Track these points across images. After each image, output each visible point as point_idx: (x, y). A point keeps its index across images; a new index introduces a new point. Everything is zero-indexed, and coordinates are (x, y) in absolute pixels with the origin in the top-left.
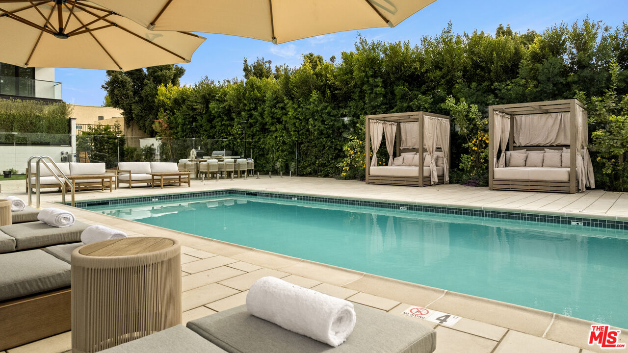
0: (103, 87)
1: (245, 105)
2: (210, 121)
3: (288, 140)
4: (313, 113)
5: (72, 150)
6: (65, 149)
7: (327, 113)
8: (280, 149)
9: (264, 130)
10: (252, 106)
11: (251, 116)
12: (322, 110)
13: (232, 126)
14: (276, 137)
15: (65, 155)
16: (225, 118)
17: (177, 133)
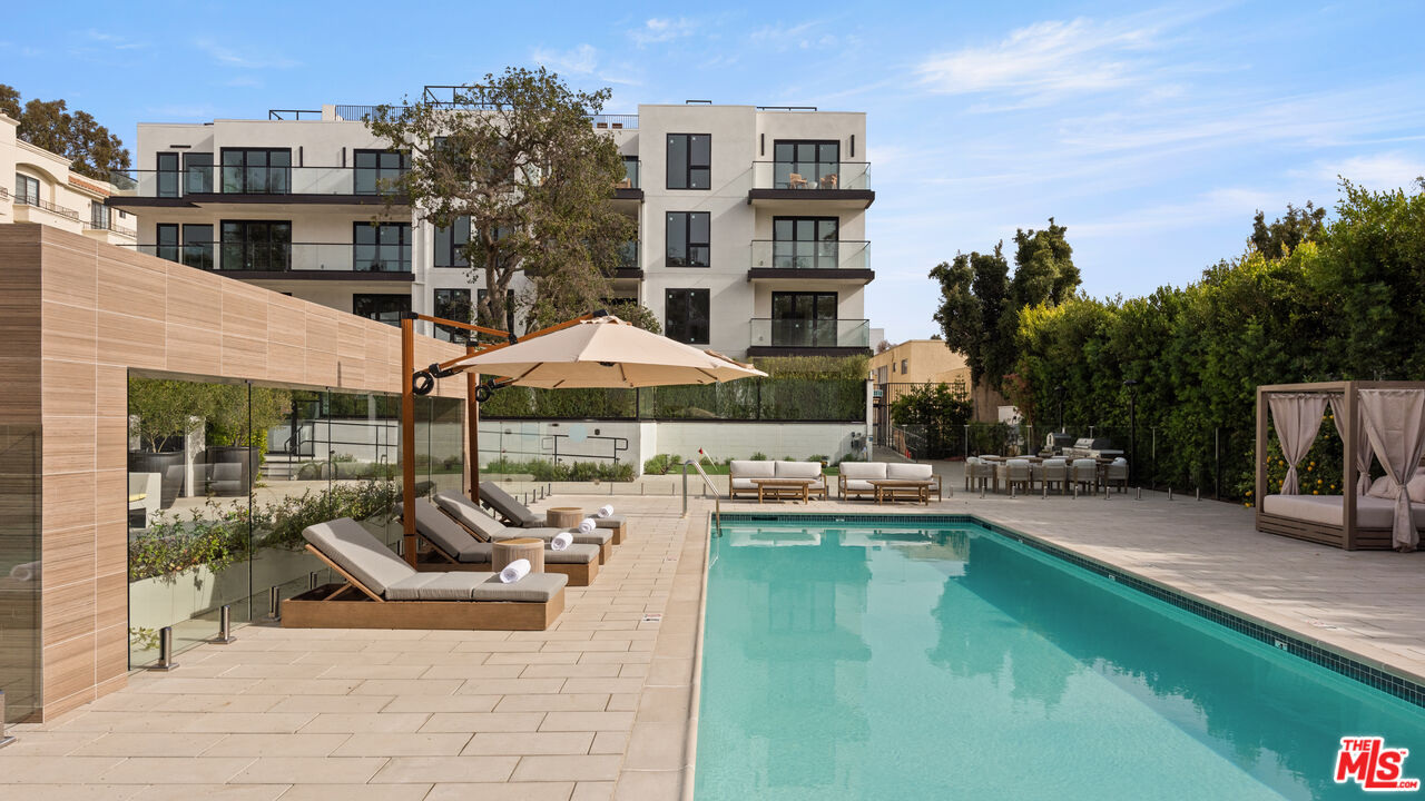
0: (935, 317)
1: (1140, 346)
2: (1087, 376)
3: (1206, 422)
4: (1252, 364)
5: (867, 429)
6: (858, 429)
7: (1278, 364)
8: (1193, 439)
9: (1170, 398)
10: (1153, 348)
11: (1147, 370)
12: (1268, 357)
13: (1118, 388)
14: (1188, 414)
15: (857, 438)
16: (1108, 373)
17: (1040, 399)
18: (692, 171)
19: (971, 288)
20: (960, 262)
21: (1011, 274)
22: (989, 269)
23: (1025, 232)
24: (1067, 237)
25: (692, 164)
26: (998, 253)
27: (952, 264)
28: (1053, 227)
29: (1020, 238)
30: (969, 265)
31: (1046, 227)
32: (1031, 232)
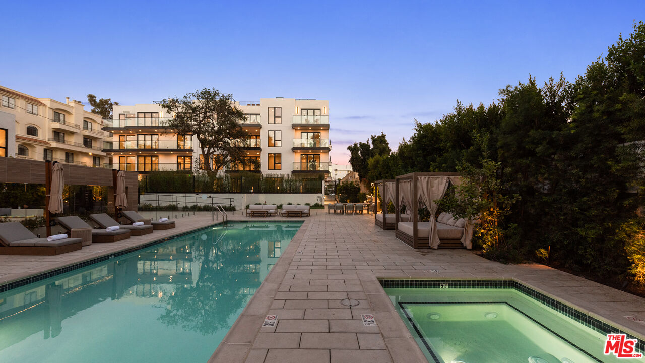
18: (276, 118)
19: (359, 152)
20: (356, 145)
21: (371, 149)
22: (364, 147)
23: (374, 136)
24: (387, 138)
25: (276, 116)
26: (368, 142)
27: (353, 146)
28: (383, 134)
29: (373, 138)
30: (359, 146)
31: (381, 135)
32: (375, 136)
